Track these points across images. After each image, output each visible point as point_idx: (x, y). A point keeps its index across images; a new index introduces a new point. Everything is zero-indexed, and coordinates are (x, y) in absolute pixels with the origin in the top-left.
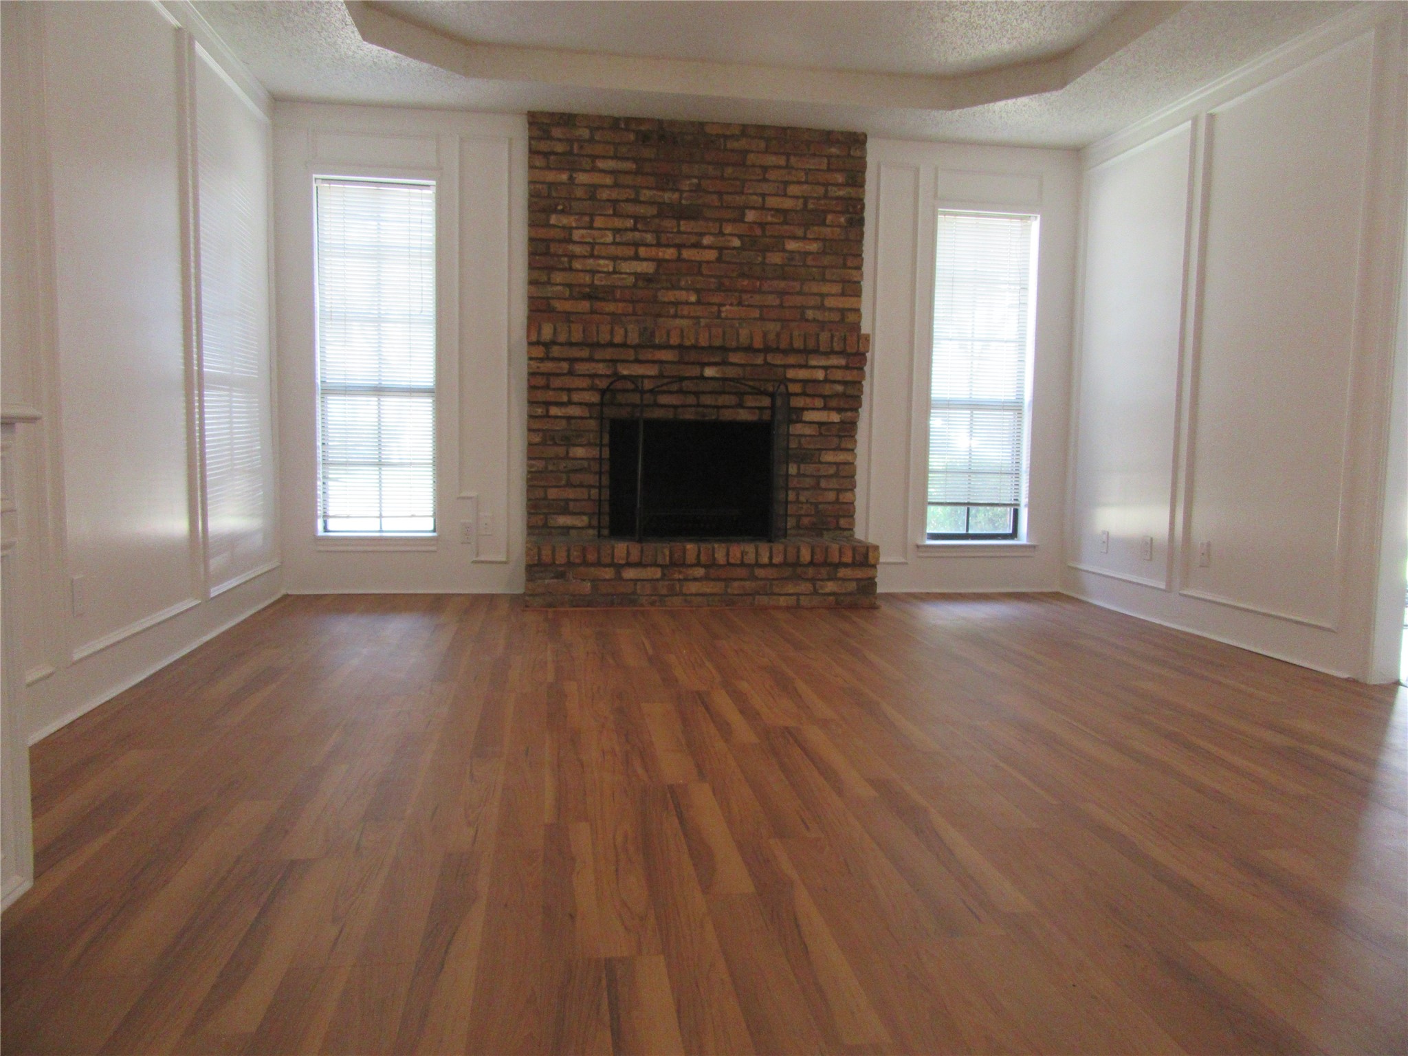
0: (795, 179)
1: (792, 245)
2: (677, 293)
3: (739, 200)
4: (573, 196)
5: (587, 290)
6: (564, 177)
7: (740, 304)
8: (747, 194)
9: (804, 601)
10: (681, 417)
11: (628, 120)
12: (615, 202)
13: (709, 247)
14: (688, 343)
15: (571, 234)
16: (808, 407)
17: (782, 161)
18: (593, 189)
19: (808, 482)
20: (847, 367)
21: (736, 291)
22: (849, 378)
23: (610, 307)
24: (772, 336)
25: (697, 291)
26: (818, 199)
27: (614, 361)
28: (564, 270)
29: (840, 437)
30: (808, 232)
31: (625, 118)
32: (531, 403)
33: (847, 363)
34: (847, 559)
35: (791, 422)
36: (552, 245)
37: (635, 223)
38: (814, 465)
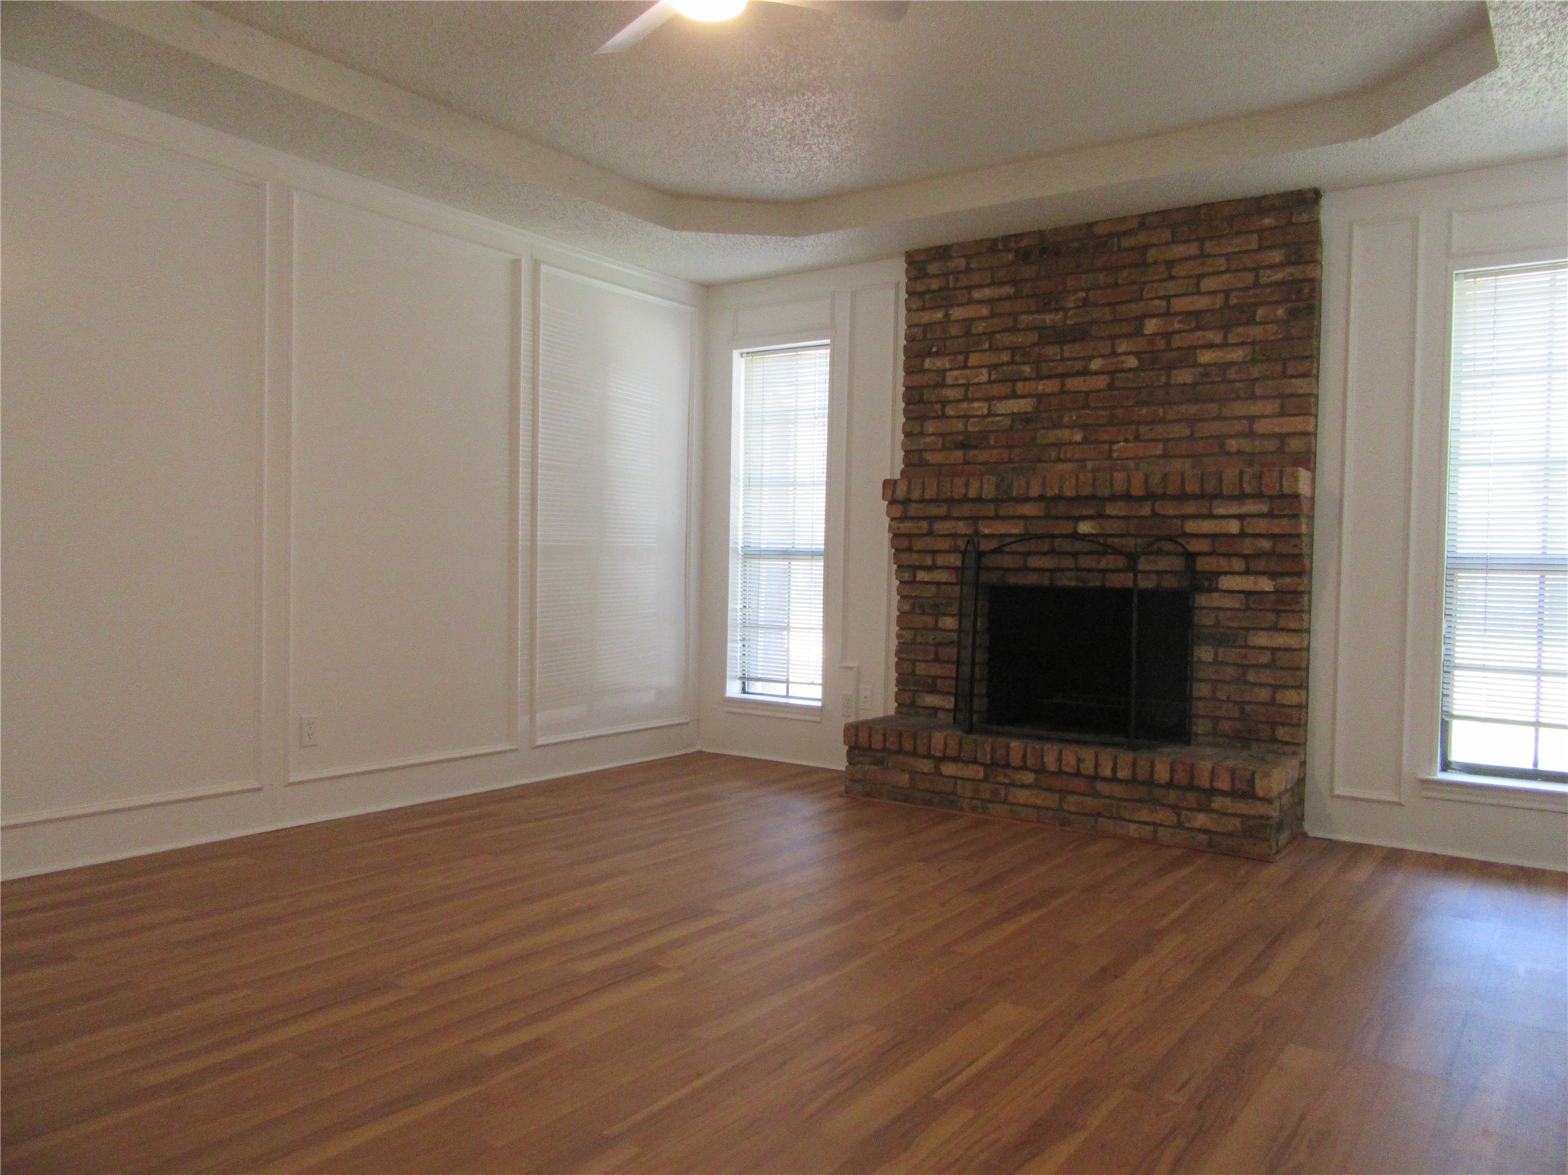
0: (1211, 269)
1: (1205, 357)
2: (1058, 432)
3: (1135, 309)
4: (948, 335)
5: (960, 438)
6: (939, 315)
7: (1137, 438)
8: (1147, 299)
9: (1164, 834)
10: (1059, 584)
11: (1007, 239)
12: (991, 335)
13: (1097, 373)
14: (1050, 493)
15: (944, 378)
16: (1223, 570)
17: (1193, 249)
18: (969, 322)
19: (1229, 672)
20: (1270, 515)
21: (1130, 423)
22: (1276, 530)
23: (983, 456)
24: (1156, 479)
25: (1084, 427)
26: (1246, 289)
27: (974, 519)
28: (937, 417)
29: (1278, 612)
30: (1230, 336)
31: (1002, 237)
32: (901, 567)
33: (1271, 509)
34: (1223, 784)
35: (1200, 589)
36: (925, 391)
37: (1013, 356)
38: (1238, 650)
